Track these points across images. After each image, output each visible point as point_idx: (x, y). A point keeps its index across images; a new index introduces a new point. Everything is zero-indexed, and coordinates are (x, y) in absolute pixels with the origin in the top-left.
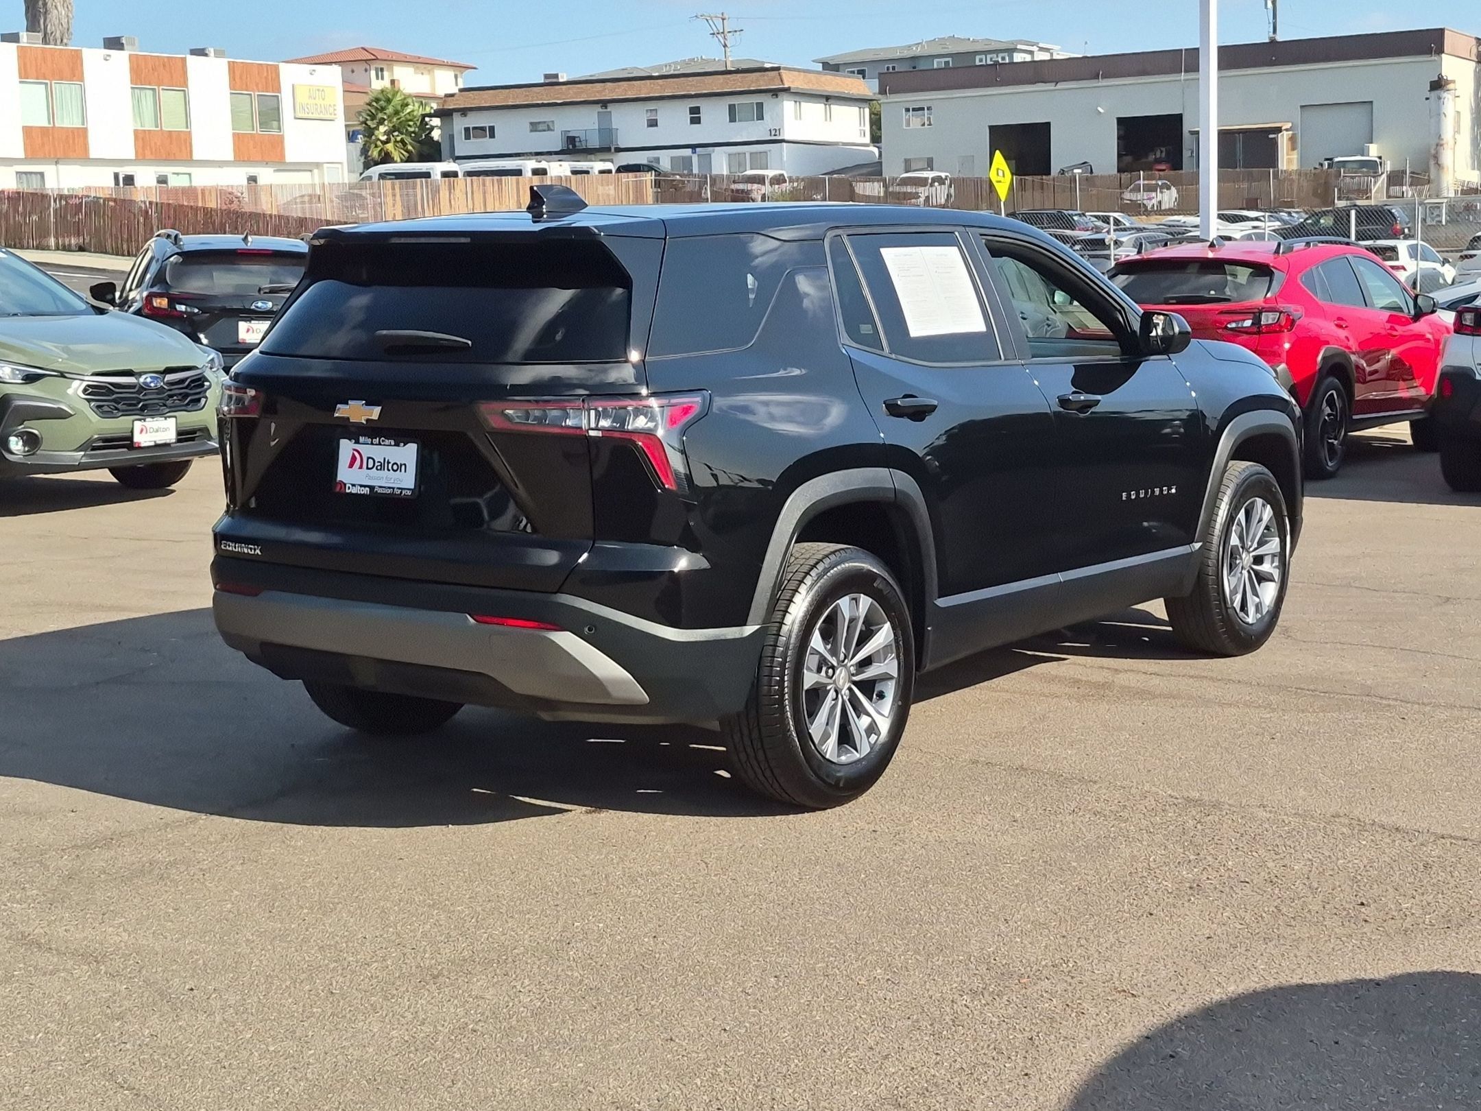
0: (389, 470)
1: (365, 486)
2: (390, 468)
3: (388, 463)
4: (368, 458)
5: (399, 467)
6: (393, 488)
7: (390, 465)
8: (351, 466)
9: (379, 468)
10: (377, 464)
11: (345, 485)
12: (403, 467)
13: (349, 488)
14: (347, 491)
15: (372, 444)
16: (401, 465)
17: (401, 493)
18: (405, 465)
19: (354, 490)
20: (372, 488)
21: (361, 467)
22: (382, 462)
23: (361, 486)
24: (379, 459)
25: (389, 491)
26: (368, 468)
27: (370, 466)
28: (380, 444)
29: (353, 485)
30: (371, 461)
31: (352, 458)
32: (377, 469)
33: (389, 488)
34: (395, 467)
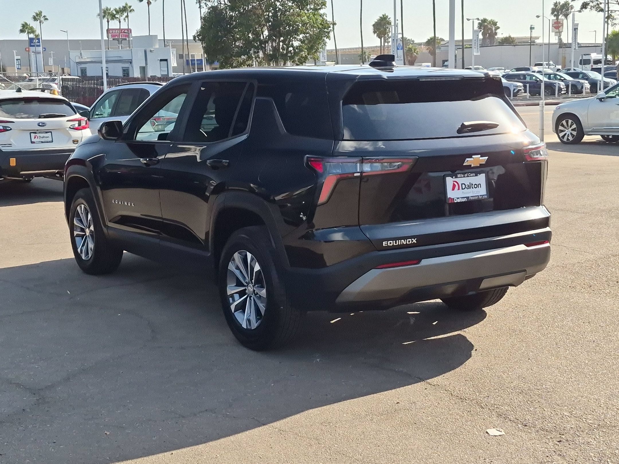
0: (473, 188)
1: (464, 198)
2: (473, 187)
3: (472, 184)
4: (462, 184)
5: (478, 186)
6: (478, 196)
7: (473, 186)
8: (453, 189)
9: (468, 188)
10: (467, 186)
11: (453, 199)
12: (479, 185)
13: (456, 200)
14: (455, 202)
15: (464, 177)
16: (478, 185)
17: (482, 197)
18: (480, 184)
19: (459, 201)
20: (467, 198)
21: (459, 189)
22: (469, 185)
23: (462, 198)
24: (467, 183)
25: (476, 198)
26: (462, 189)
27: (463, 188)
28: (468, 176)
29: (458, 198)
30: (464, 186)
31: (453, 185)
32: (467, 189)
33: (476, 196)
34: (476, 186)
